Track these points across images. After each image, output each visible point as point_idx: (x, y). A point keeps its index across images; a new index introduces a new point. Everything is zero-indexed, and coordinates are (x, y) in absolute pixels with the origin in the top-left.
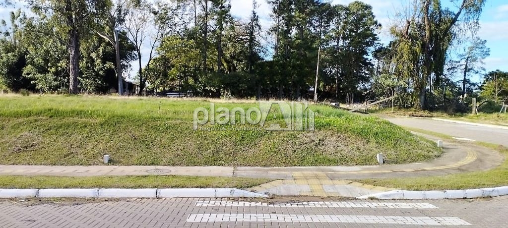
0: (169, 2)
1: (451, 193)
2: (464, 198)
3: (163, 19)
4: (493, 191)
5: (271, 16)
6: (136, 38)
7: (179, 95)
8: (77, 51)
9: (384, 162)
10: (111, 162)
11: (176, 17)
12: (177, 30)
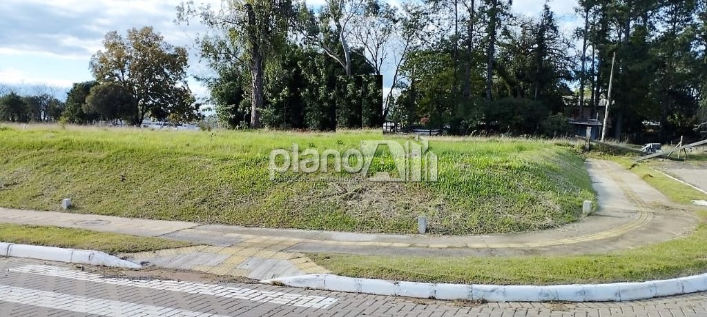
0: (422, 4)
1: (408, 288)
2: (430, 298)
3: (412, 27)
4: (493, 291)
5: (577, 10)
6: (376, 57)
7: (430, 132)
8: (260, 75)
9: (427, 230)
10: (71, 208)
11: (431, 24)
12: (432, 42)
